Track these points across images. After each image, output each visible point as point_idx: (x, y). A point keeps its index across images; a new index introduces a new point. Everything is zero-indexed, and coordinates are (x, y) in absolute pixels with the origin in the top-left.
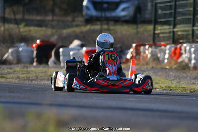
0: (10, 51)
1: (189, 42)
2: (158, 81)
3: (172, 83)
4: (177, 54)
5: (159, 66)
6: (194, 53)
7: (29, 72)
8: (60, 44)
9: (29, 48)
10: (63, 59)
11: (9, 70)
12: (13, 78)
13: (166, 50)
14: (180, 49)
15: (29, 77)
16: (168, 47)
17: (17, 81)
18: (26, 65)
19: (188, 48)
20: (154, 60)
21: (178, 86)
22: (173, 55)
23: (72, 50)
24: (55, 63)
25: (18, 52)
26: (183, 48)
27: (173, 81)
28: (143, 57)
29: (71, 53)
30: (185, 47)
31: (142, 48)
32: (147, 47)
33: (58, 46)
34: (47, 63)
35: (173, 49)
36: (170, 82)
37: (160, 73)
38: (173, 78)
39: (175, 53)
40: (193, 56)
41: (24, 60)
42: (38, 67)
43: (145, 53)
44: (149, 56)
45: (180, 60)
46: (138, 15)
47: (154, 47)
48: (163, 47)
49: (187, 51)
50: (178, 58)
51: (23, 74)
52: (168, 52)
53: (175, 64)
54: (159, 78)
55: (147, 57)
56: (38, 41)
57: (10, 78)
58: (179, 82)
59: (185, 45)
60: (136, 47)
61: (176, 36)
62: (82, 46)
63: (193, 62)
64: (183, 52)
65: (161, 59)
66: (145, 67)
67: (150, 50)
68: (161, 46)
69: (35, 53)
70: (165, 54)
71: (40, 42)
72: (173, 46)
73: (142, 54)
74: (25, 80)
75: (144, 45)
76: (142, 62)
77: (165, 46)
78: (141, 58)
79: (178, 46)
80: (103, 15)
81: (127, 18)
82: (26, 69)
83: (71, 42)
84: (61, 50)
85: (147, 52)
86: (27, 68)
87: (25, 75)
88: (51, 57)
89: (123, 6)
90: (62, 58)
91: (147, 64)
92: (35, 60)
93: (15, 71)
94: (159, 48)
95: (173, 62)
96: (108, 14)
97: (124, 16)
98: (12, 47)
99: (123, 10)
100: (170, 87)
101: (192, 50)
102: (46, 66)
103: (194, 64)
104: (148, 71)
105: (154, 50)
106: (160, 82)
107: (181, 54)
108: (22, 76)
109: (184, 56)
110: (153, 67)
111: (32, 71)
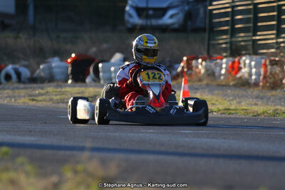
0: (41, 67)
1: (249, 54)
2: (214, 102)
3: (231, 104)
4: (235, 68)
5: (215, 83)
6: (255, 67)
7: (63, 93)
8: (99, 58)
9: (63, 64)
10: (103, 76)
11: (40, 91)
12: (45, 100)
13: (222, 64)
14: (239, 63)
15: (64, 99)
16: (224, 60)
17: (49, 104)
18: (60, 83)
19: (247, 61)
20: (209, 75)
21: (238, 107)
22: (230, 70)
23: (113, 65)
24: (94, 80)
25: (50, 68)
26: (242, 61)
27: (232, 102)
28: (196, 72)
29: (112, 69)
30: (245, 61)
31: (194, 62)
32: (200, 61)
33: (97, 61)
34: (84, 81)
35: (230, 63)
36: (228, 103)
37: (216, 92)
38: (231, 98)
39: (232, 67)
40: (254, 70)
41: (58, 77)
42: (74, 86)
43: (197, 67)
44: (203, 71)
45: (239, 75)
46: (189, 23)
47: (208, 60)
48: (218, 61)
49: (247, 65)
50: (237, 73)
51: (56, 95)
52: (224, 66)
53: (234, 80)
54: (215, 98)
55: (200, 72)
56: (73, 55)
57: (41, 101)
58: (240, 102)
59: (244, 58)
60: (187, 60)
61: (234, 47)
62: (125, 60)
63: (254, 77)
64: (242, 65)
65: (217, 74)
66: (199, 84)
67: (204, 63)
68: (216, 60)
69: (70, 69)
70: (221, 68)
71: (76, 55)
72: (231, 59)
73: (194, 69)
74: (58, 103)
75: (197, 58)
76: (195, 78)
77: (222, 59)
78: (193, 73)
79: (237, 60)
80: (149, 23)
81: (176, 26)
82: (59, 90)
83: (112, 56)
84: (100, 65)
85: (200, 67)
86: (61, 87)
87: (58, 97)
88: (88, 73)
89: (170, 12)
90: (101, 74)
91: (200, 80)
92: (70, 77)
93: (47, 92)
94: (215, 62)
95: (231, 78)
96: (154, 22)
97: (173, 24)
98: (43, 62)
99: (172, 17)
100: (229, 109)
101: (253, 63)
102: (84, 84)
103: (255, 79)
104: (203, 88)
105: (209, 64)
106: (217, 103)
107: (240, 69)
108: (55, 98)
109: (243, 70)
110: (207, 85)
111: (67, 92)
